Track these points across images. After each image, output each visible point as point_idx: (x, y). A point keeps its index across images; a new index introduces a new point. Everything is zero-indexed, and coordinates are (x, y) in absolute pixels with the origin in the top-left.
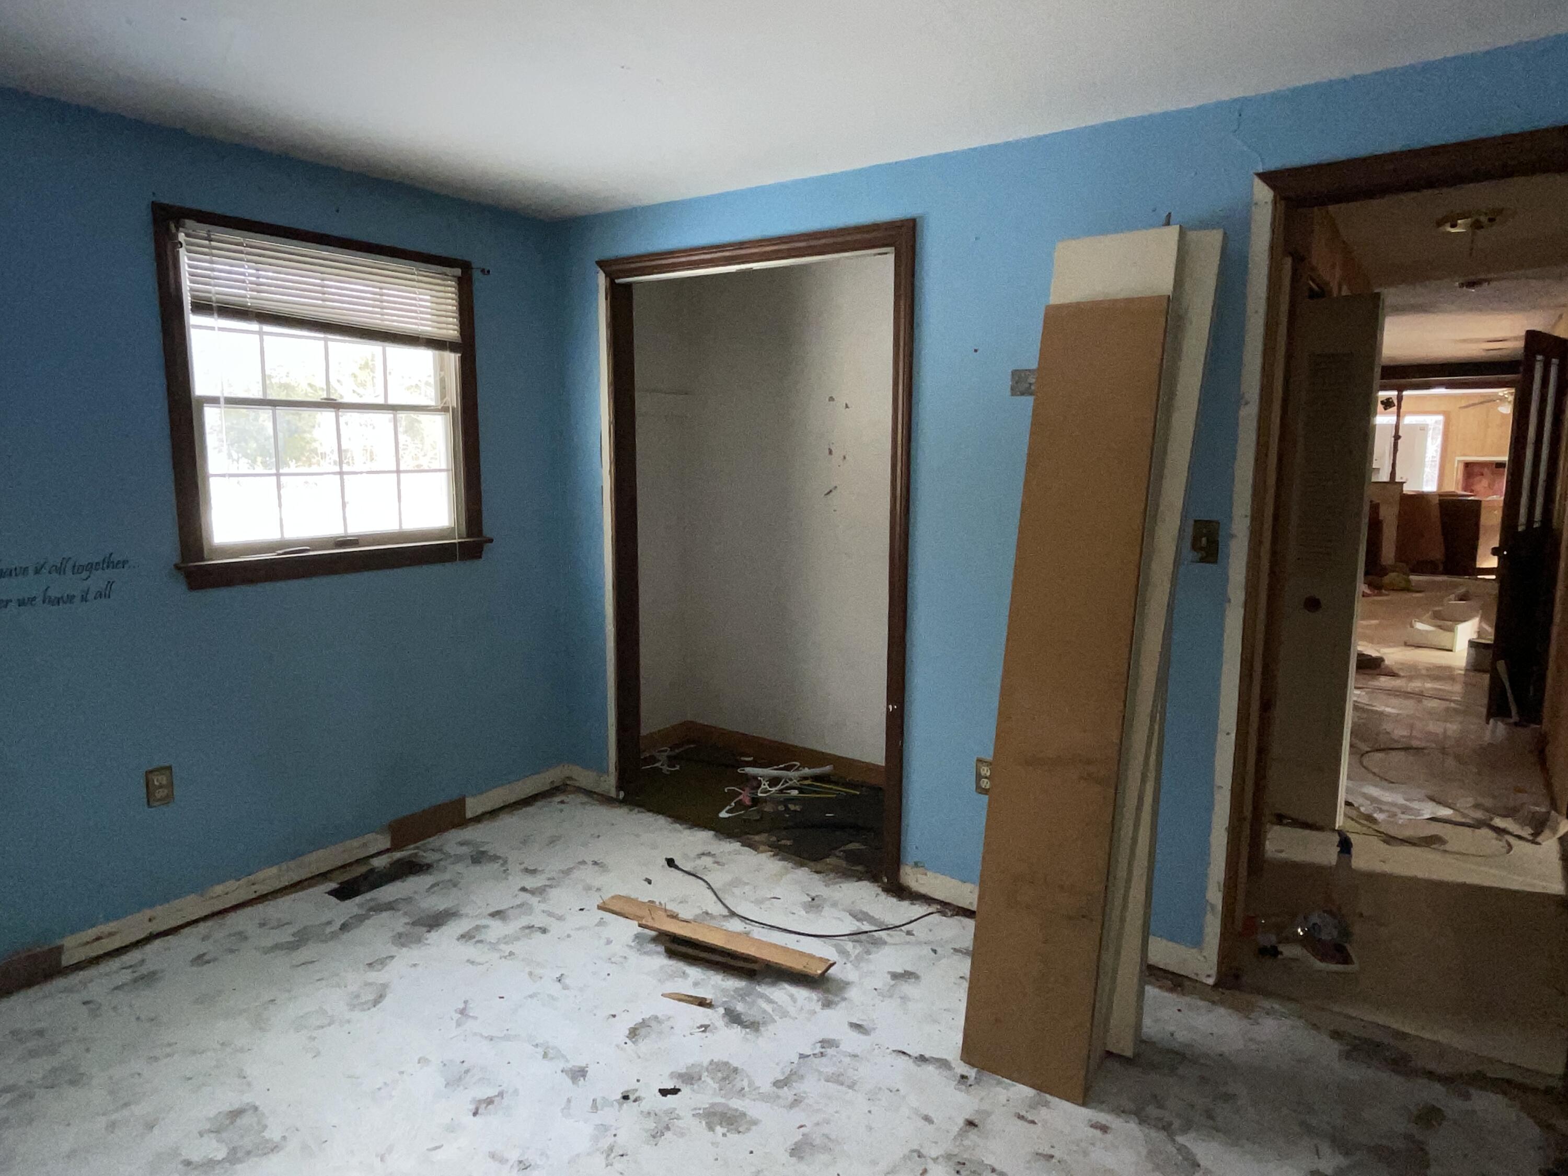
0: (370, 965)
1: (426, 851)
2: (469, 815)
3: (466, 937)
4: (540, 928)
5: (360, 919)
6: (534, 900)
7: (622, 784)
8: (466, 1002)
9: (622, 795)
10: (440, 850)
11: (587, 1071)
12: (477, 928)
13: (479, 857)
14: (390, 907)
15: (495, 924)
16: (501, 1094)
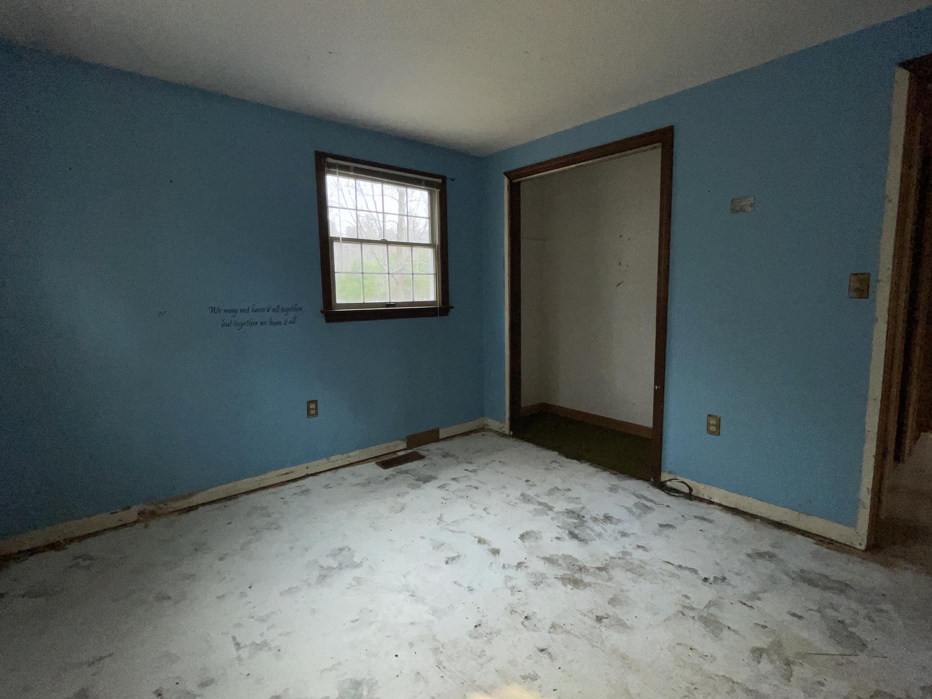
0: (398, 495)
1: (422, 450)
2: (441, 437)
3: (442, 487)
4: (474, 487)
5: (394, 476)
6: (471, 474)
7: (512, 428)
8: (441, 515)
9: (512, 433)
10: (428, 450)
11: (500, 551)
12: (445, 484)
13: (446, 455)
14: (406, 472)
15: (454, 483)
16: (458, 556)
